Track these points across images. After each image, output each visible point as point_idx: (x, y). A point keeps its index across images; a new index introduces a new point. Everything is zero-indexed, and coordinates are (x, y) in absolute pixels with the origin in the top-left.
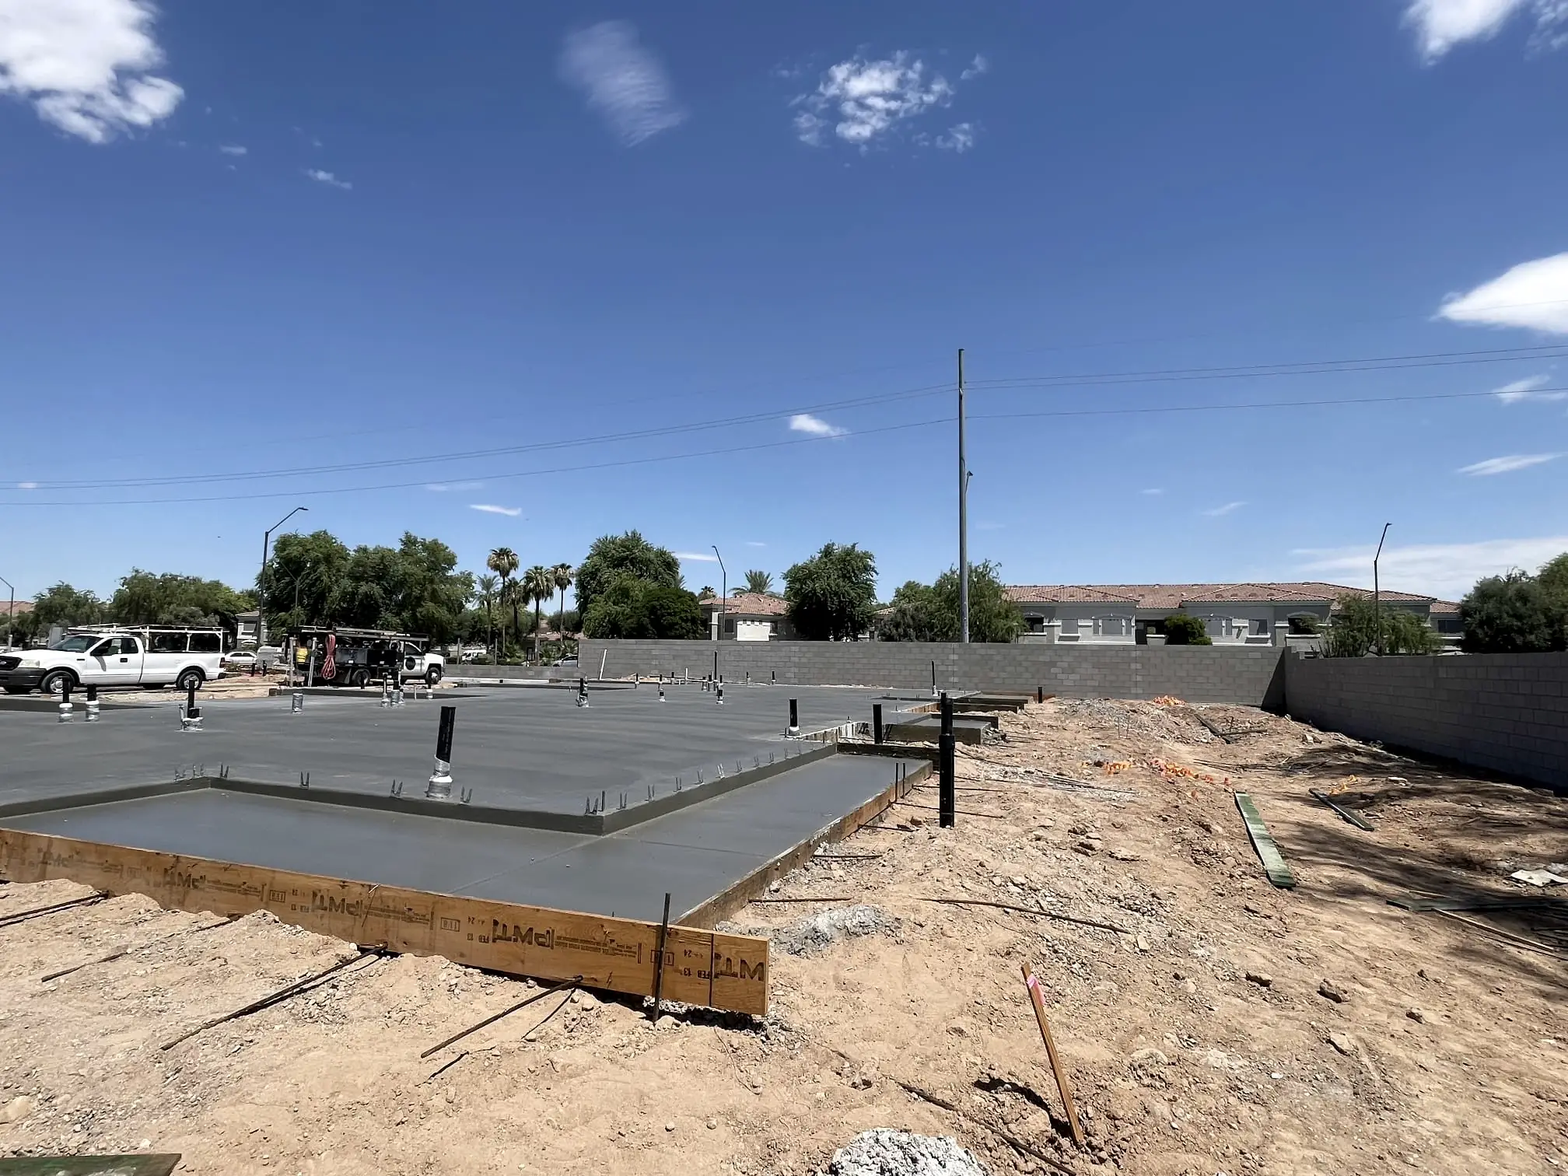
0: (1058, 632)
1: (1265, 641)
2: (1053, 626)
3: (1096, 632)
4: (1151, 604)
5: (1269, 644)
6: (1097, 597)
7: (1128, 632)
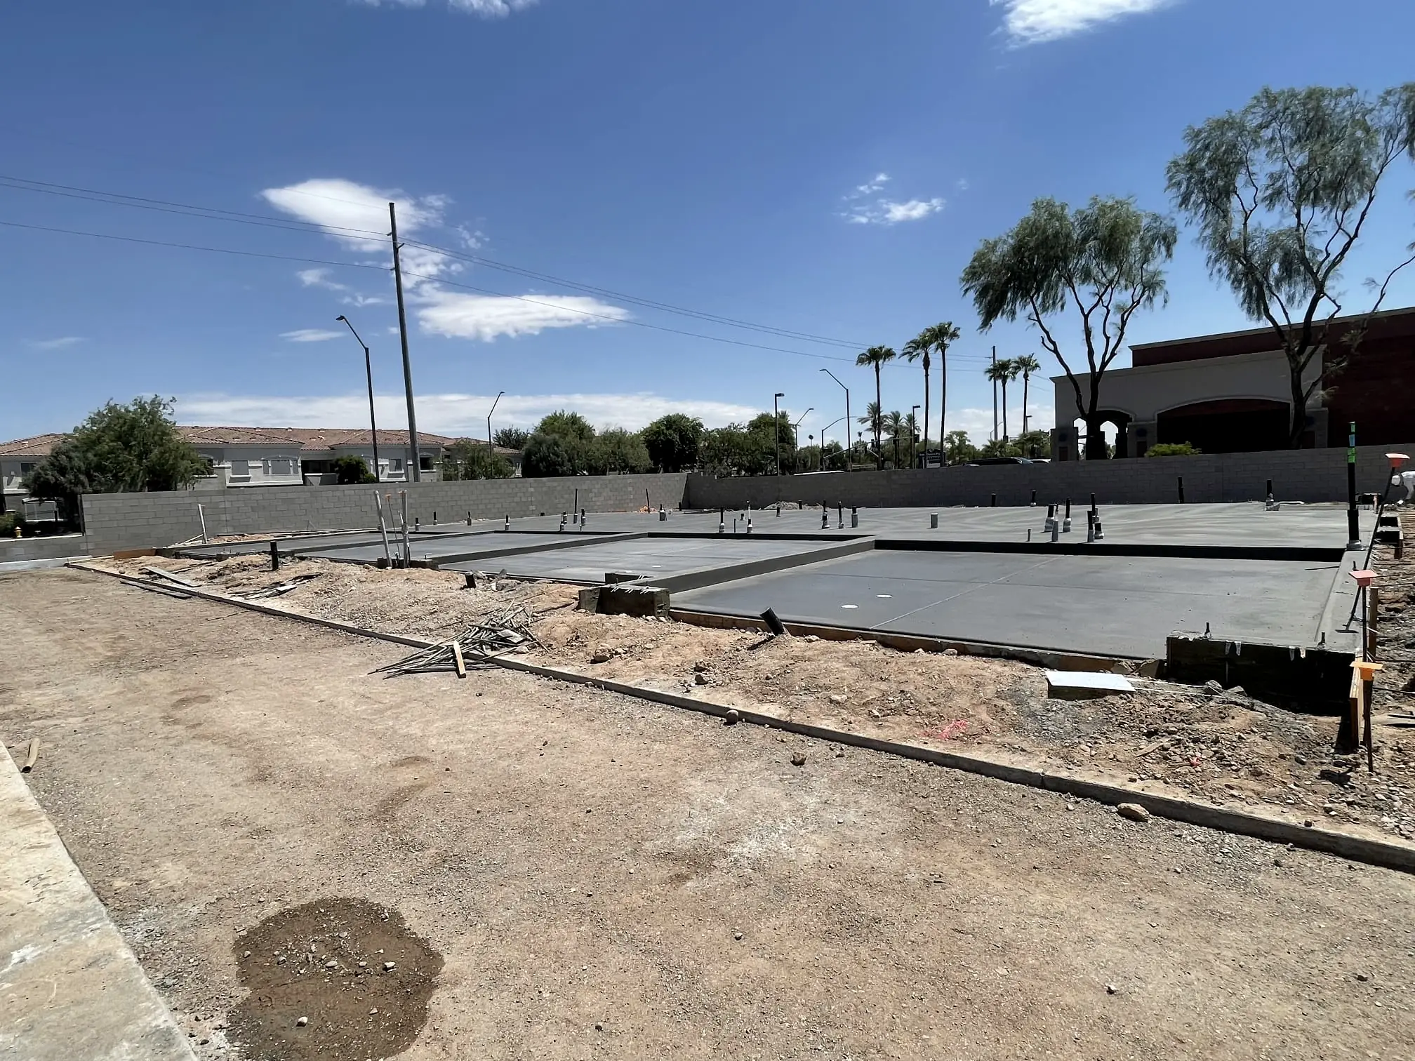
0: (229, 474)
1: (400, 475)
2: (224, 468)
3: (266, 473)
4: (316, 448)
5: (404, 479)
6: (260, 440)
7: (296, 472)
